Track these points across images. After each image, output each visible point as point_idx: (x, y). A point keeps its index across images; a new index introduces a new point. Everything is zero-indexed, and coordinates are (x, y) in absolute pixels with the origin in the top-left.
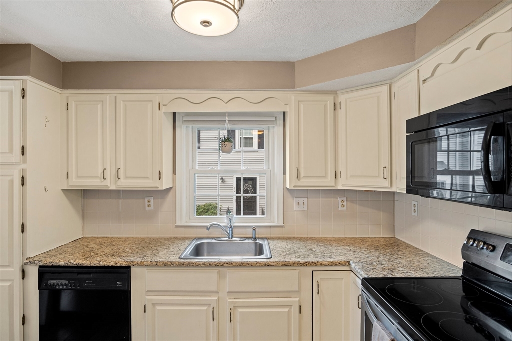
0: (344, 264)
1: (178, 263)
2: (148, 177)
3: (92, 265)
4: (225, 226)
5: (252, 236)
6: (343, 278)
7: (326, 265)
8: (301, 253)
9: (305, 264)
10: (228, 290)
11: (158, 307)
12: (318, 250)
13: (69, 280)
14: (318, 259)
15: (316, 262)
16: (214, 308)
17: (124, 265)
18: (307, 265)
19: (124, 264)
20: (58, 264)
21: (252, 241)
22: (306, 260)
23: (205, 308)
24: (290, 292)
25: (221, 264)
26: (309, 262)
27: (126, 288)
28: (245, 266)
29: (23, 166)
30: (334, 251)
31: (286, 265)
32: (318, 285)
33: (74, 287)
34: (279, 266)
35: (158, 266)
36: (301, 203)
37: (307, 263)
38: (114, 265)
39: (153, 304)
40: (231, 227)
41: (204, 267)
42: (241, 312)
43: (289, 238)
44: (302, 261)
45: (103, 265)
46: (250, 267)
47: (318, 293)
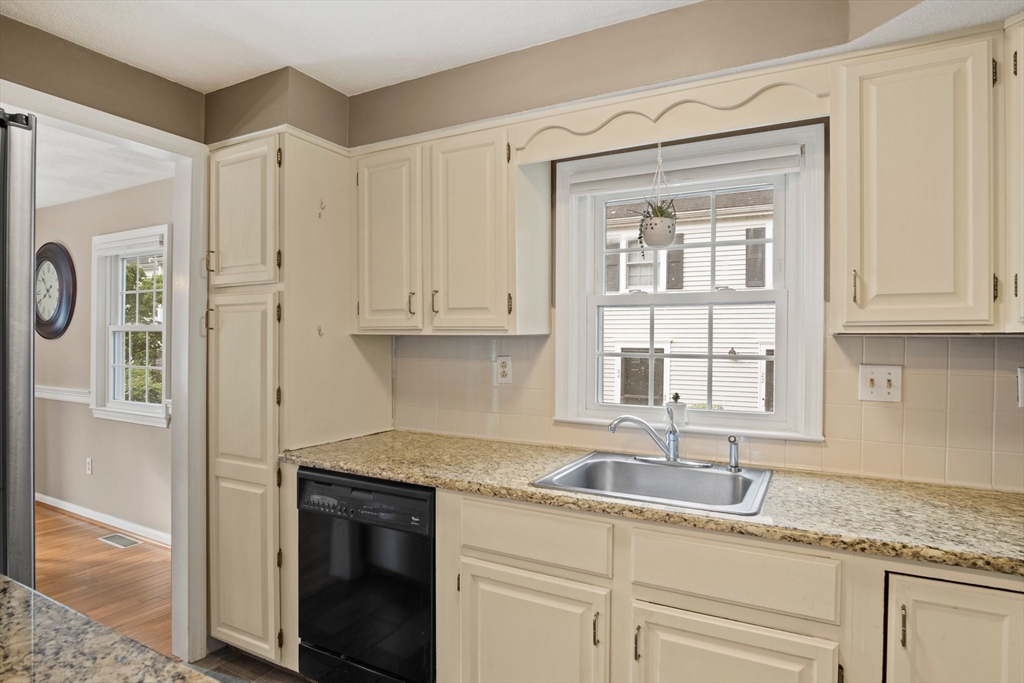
0: (1007, 568)
1: (520, 493)
2: (486, 308)
3: (371, 475)
4: (657, 430)
5: (728, 460)
6: (1003, 616)
7: (932, 560)
8: (854, 516)
9: (859, 547)
10: (632, 579)
11: (483, 586)
12: (919, 517)
13: (340, 498)
14: (906, 540)
15: (898, 546)
16: (597, 615)
17: (420, 483)
18: (863, 550)
19: (421, 481)
20: (322, 467)
21: (729, 473)
22: (864, 536)
23: (579, 610)
24: (806, 619)
25: (616, 510)
26: (872, 543)
27: (426, 532)
28: (675, 523)
29: (280, 287)
30: (981, 526)
31: (794, 539)
32: (904, 618)
33: (345, 514)
34: (772, 540)
35: (482, 494)
36: (881, 381)
37: (866, 546)
38: (404, 480)
39: (473, 576)
40: (673, 432)
41: (575, 511)
42: (663, 641)
43: (840, 477)
44: (849, 536)
45: (387, 478)
46: (689, 529)
47: (904, 643)
